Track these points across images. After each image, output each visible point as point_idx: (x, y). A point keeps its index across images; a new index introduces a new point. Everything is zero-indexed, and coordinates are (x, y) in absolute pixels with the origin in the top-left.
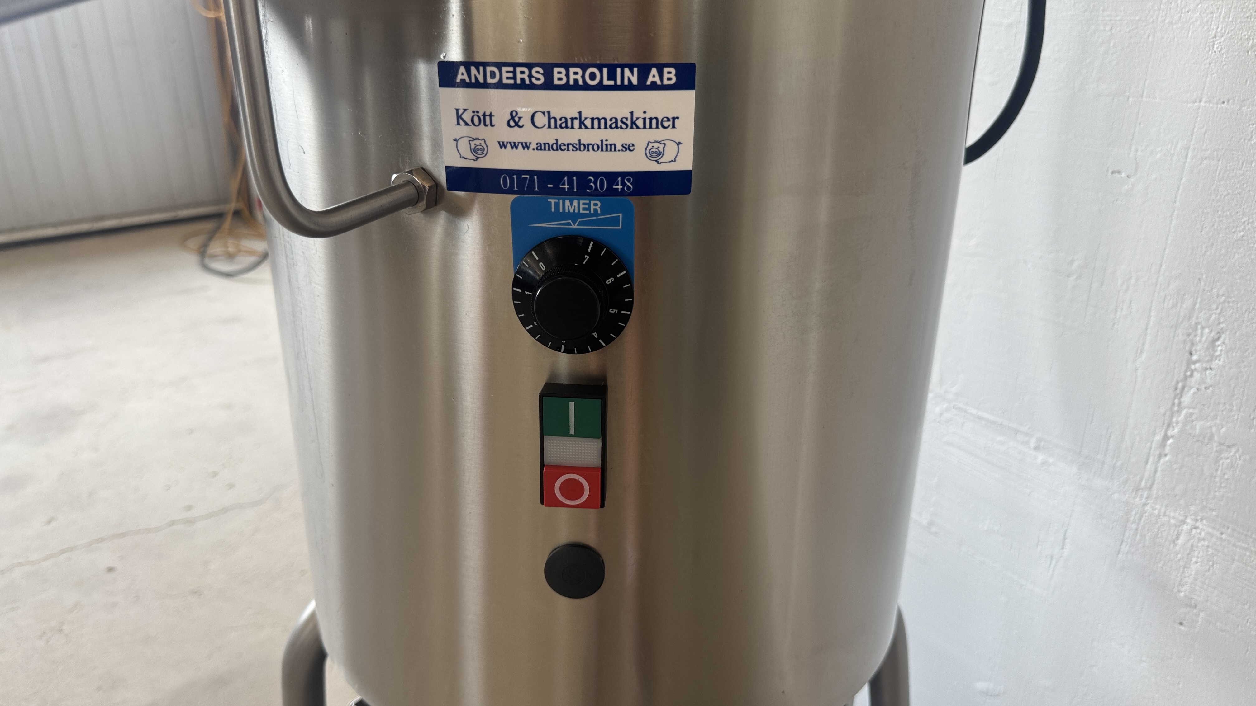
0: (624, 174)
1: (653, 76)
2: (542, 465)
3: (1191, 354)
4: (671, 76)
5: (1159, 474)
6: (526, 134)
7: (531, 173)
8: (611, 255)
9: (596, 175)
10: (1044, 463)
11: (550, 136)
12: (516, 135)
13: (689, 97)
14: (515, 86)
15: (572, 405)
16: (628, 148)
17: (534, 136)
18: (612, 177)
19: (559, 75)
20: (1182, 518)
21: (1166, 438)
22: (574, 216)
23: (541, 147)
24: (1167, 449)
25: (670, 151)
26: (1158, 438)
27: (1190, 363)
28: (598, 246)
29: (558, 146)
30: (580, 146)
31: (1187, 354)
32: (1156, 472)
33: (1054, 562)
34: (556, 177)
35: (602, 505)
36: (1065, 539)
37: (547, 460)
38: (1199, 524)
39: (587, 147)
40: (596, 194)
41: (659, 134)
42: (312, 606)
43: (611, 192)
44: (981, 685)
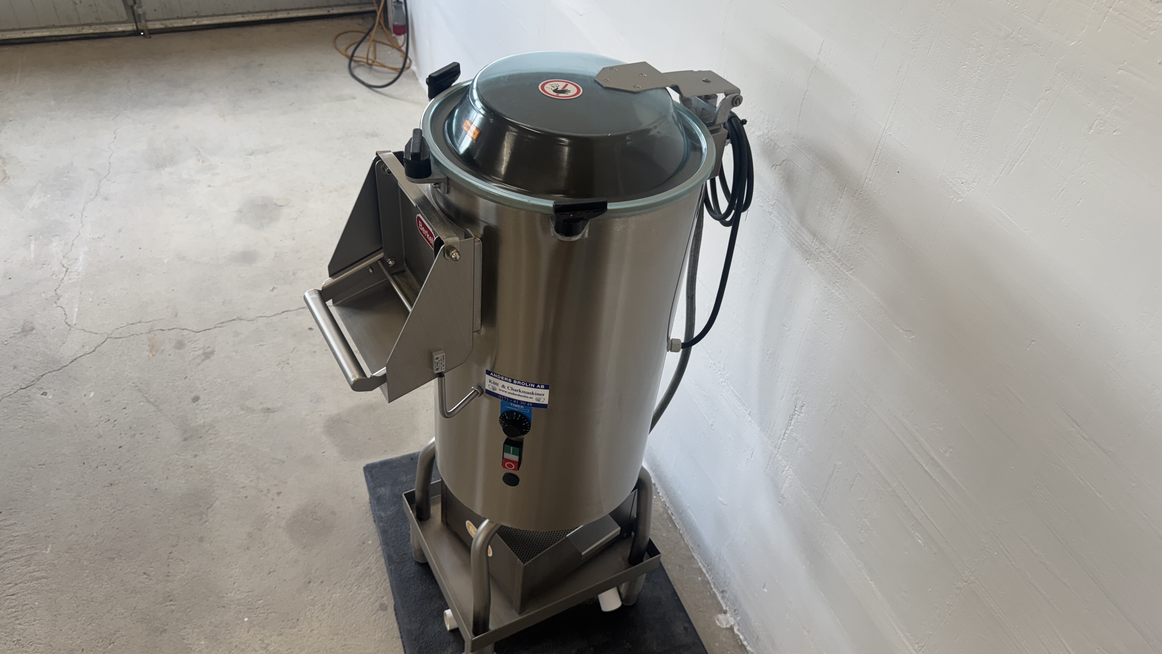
0: (530, 403)
1: (538, 386)
2: (503, 458)
3: (795, 407)
4: (543, 386)
5: (782, 445)
6: (506, 390)
7: (507, 397)
8: (525, 418)
9: (523, 401)
10: (750, 421)
11: (512, 392)
12: (503, 389)
13: (548, 391)
14: (504, 380)
15: (512, 448)
16: (531, 398)
17: (508, 391)
18: (527, 403)
19: (515, 382)
20: (786, 465)
21: (785, 433)
22: (517, 408)
23: (509, 393)
24: (785, 437)
25: (542, 400)
26: (783, 432)
27: (795, 410)
28: (522, 415)
29: (513, 394)
30: (519, 395)
31: (794, 407)
32: (781, 444)
33: (748, 461)
34: (513, 400)
35: (518, 469)
36: (752, 455)
37: (504, 457)
38: (790, 469)
39: (521, 396)
40: (522, 405)
41: (540, 397)
42: (433, 439)
43: (526, 405)
44: (720, 498)
